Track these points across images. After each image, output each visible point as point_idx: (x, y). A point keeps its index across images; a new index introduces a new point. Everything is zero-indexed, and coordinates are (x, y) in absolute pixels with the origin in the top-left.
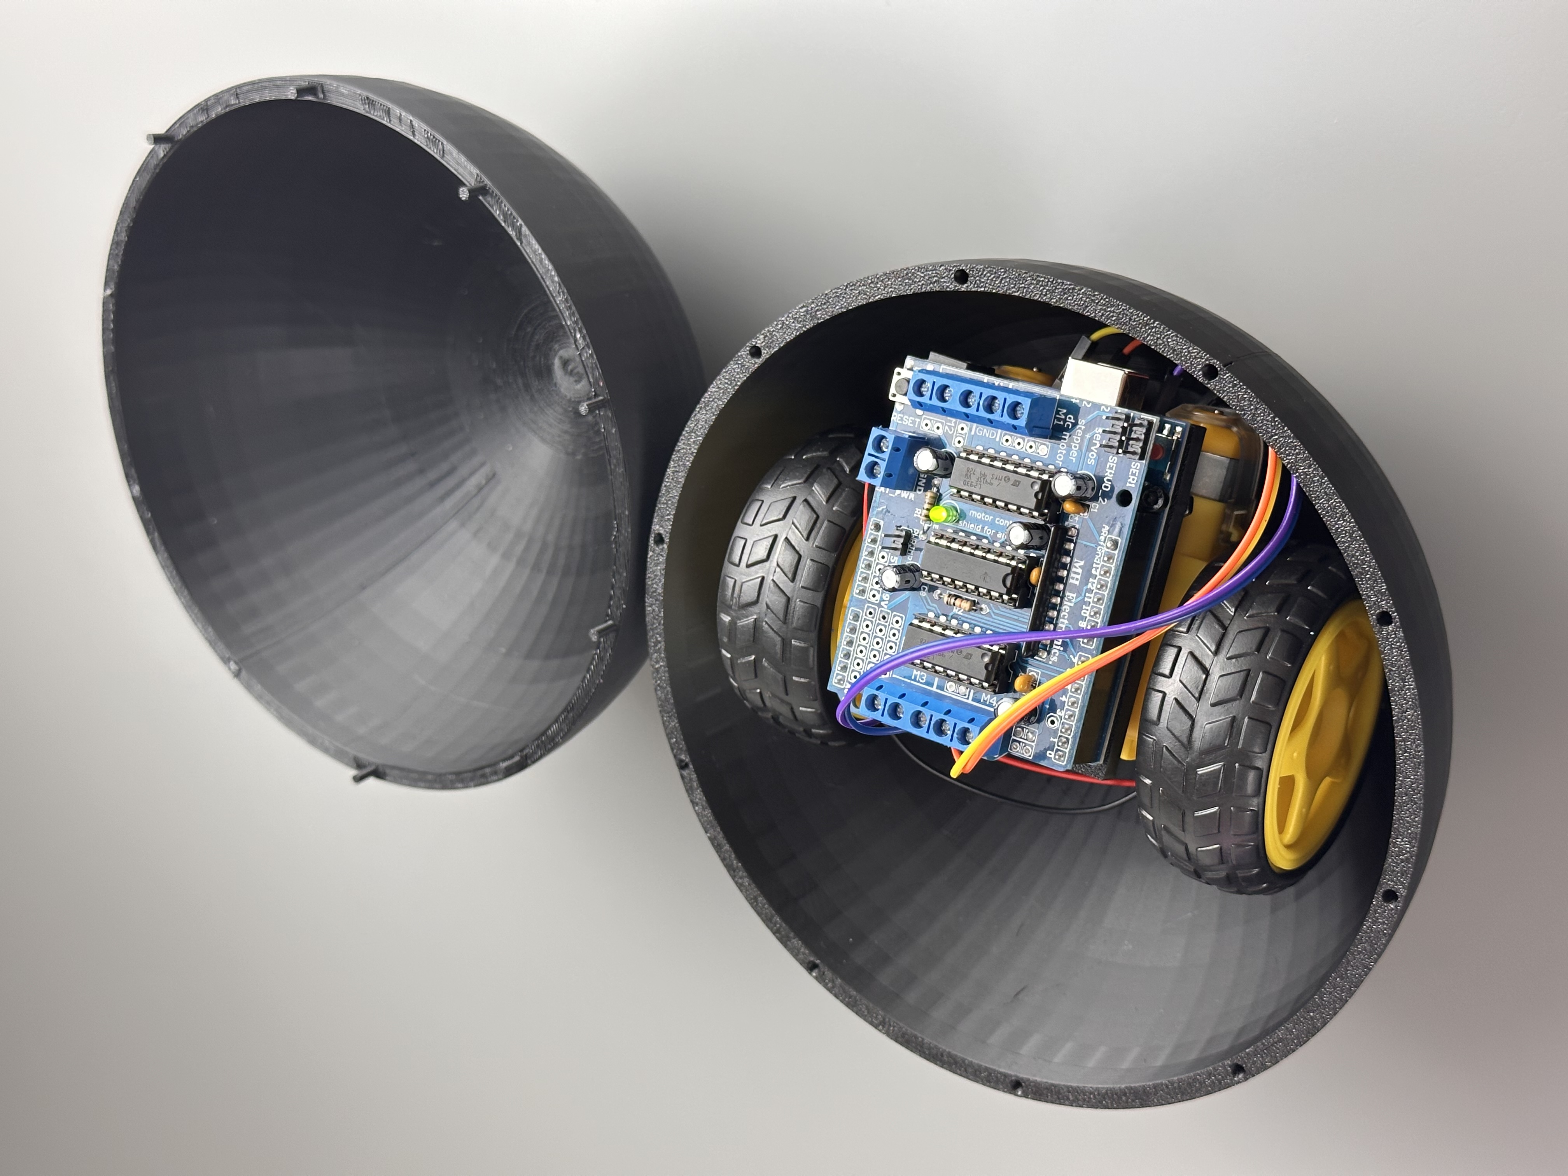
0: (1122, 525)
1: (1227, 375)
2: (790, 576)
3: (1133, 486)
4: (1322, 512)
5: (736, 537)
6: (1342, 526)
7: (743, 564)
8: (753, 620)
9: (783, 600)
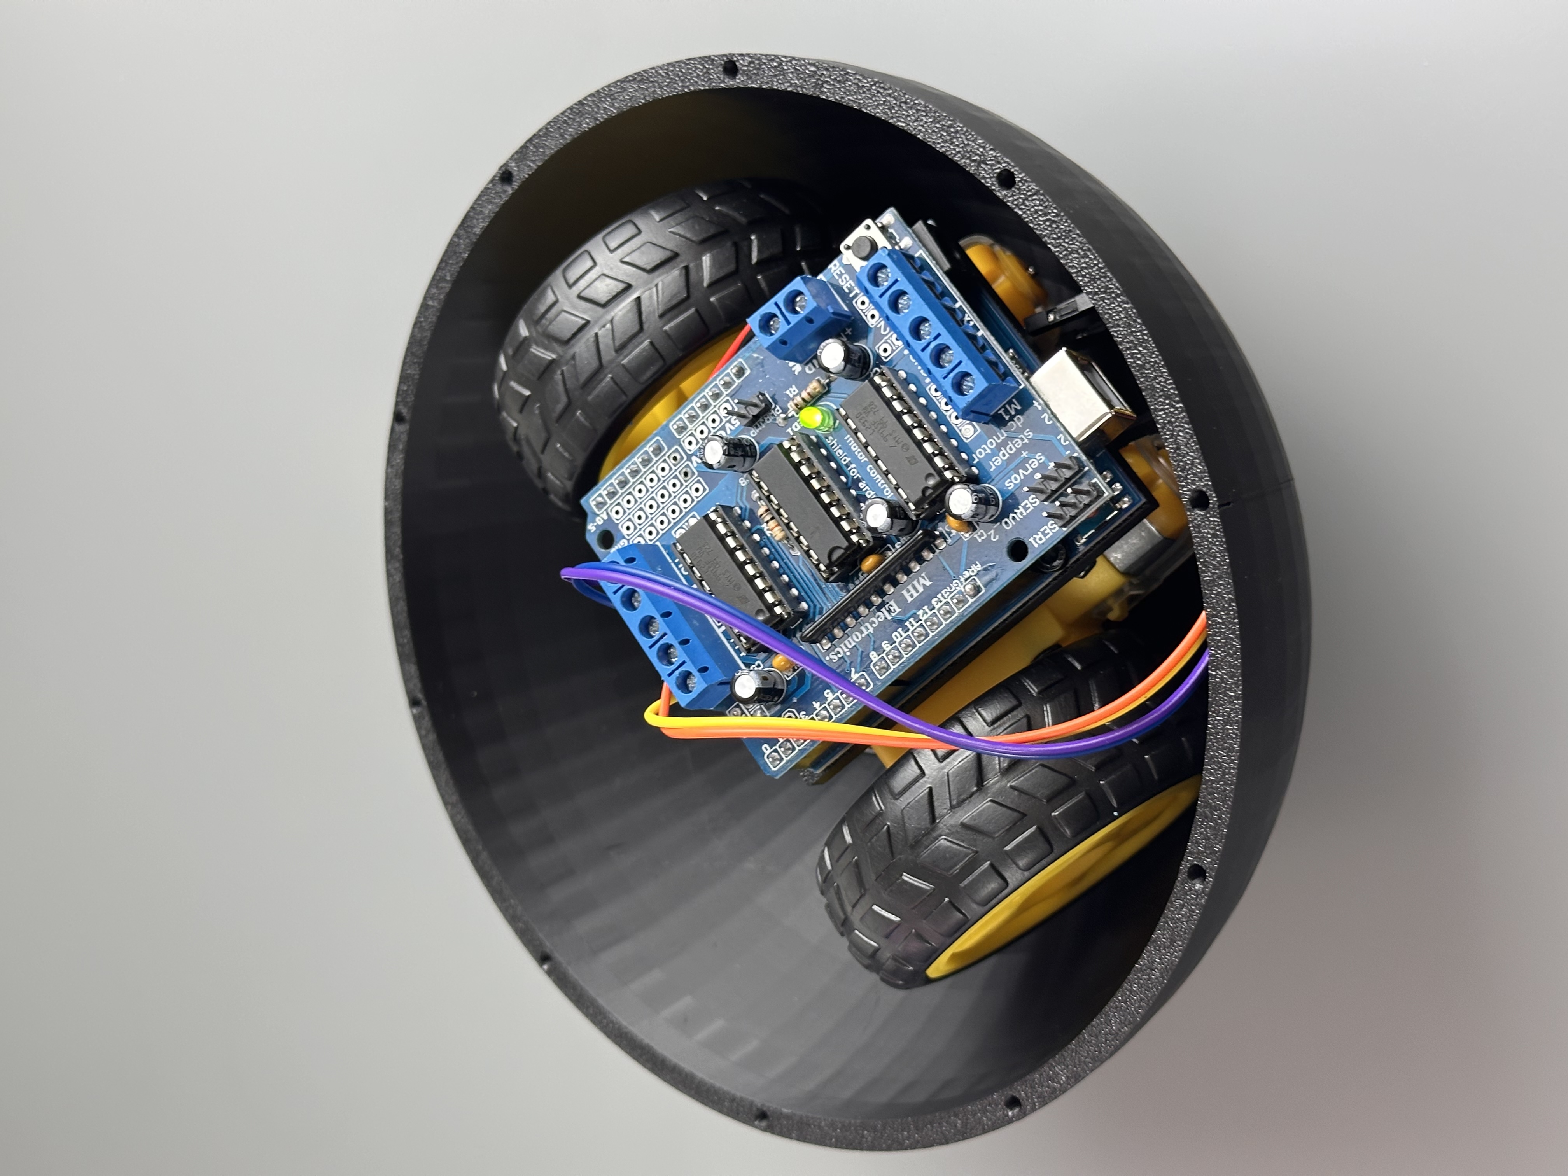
0: (997, 576)
1: (1216, 519)
2: (618, 343)
3: (1036, 545)
4: (1211, 728)
5: (587, 251)
6: (1221, 759)
7: (576, 290)
8: (550, 358)
9: (595, 364)
